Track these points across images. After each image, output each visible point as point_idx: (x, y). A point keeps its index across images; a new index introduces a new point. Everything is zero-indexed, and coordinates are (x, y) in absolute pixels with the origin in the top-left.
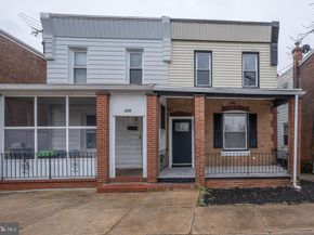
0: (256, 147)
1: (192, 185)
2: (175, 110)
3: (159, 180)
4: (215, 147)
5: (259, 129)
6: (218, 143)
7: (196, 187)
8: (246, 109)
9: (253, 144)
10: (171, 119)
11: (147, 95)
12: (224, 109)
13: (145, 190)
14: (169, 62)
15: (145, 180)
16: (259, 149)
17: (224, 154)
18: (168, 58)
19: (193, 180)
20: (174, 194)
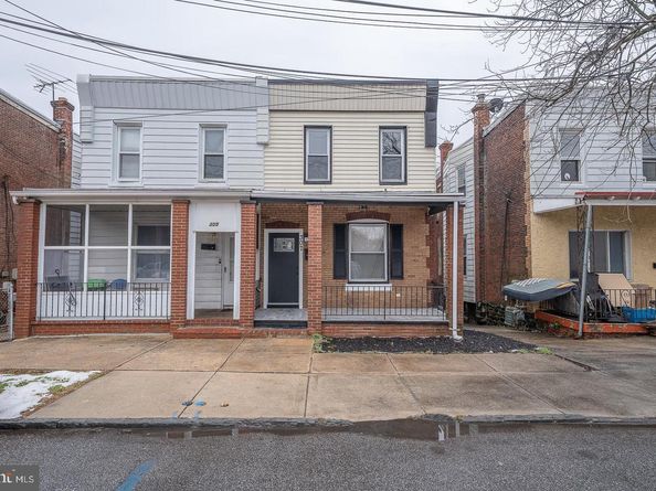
0: (401, 277)
1: (303, 331)
2: (274, 218)
3: (257, 324)
4: (335, 277)
5: (406, 249)
6: (340, 271)
7: (309, 334)
8: (386, 216)
9: (396, 273)
10: (267, 232)
11: (242, 203)
12: (351, 216)
13: (238, 336)
14: (265, 145)
15: (237, 323)
16: (407, 281)
17: (349, 288)
18: (265, 140)
19: (304, 324)
20: (279, 341)
